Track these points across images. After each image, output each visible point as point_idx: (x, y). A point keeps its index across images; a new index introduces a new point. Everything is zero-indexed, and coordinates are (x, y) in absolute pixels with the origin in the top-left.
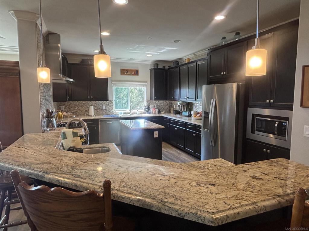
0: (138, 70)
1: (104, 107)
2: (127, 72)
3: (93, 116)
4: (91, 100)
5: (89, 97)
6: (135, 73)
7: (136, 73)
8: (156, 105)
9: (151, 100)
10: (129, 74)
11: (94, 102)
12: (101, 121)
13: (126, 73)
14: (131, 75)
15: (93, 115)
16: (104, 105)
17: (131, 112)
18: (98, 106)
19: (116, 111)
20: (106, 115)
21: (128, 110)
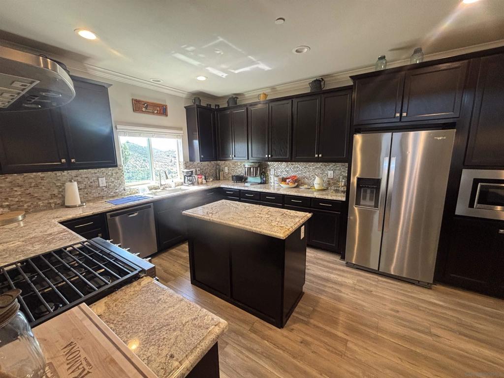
0: (166, 106)
1: (103, 182)
2: (146, 108)
3: (80, 206)
4: (69, 167)
5: (63, 160)
6: (160, 110)
7: (162, 110)
8: (198, 169)
9: (190, 161)
10: (151, 111)
11: (74, 173)
12: (111, 216)
13: (144, 109)
14: (153, 113)
15: (80, 203)
16: (102, 177)
17: (161, 185)
18: (86, 179)
19: (132, 187)
20: (110, 197)
21: (154, 183)
